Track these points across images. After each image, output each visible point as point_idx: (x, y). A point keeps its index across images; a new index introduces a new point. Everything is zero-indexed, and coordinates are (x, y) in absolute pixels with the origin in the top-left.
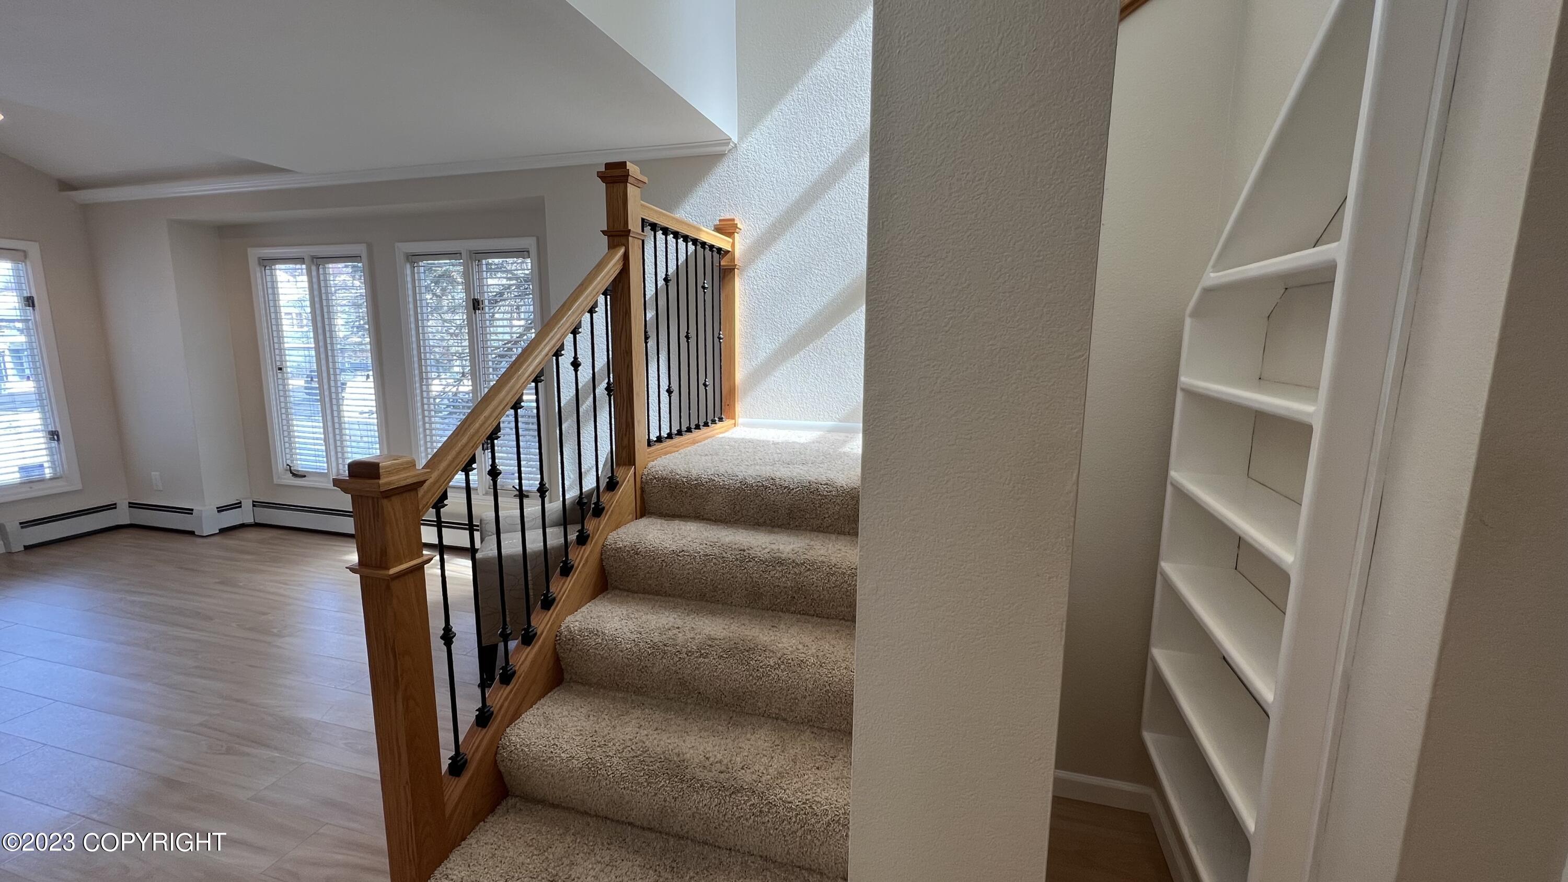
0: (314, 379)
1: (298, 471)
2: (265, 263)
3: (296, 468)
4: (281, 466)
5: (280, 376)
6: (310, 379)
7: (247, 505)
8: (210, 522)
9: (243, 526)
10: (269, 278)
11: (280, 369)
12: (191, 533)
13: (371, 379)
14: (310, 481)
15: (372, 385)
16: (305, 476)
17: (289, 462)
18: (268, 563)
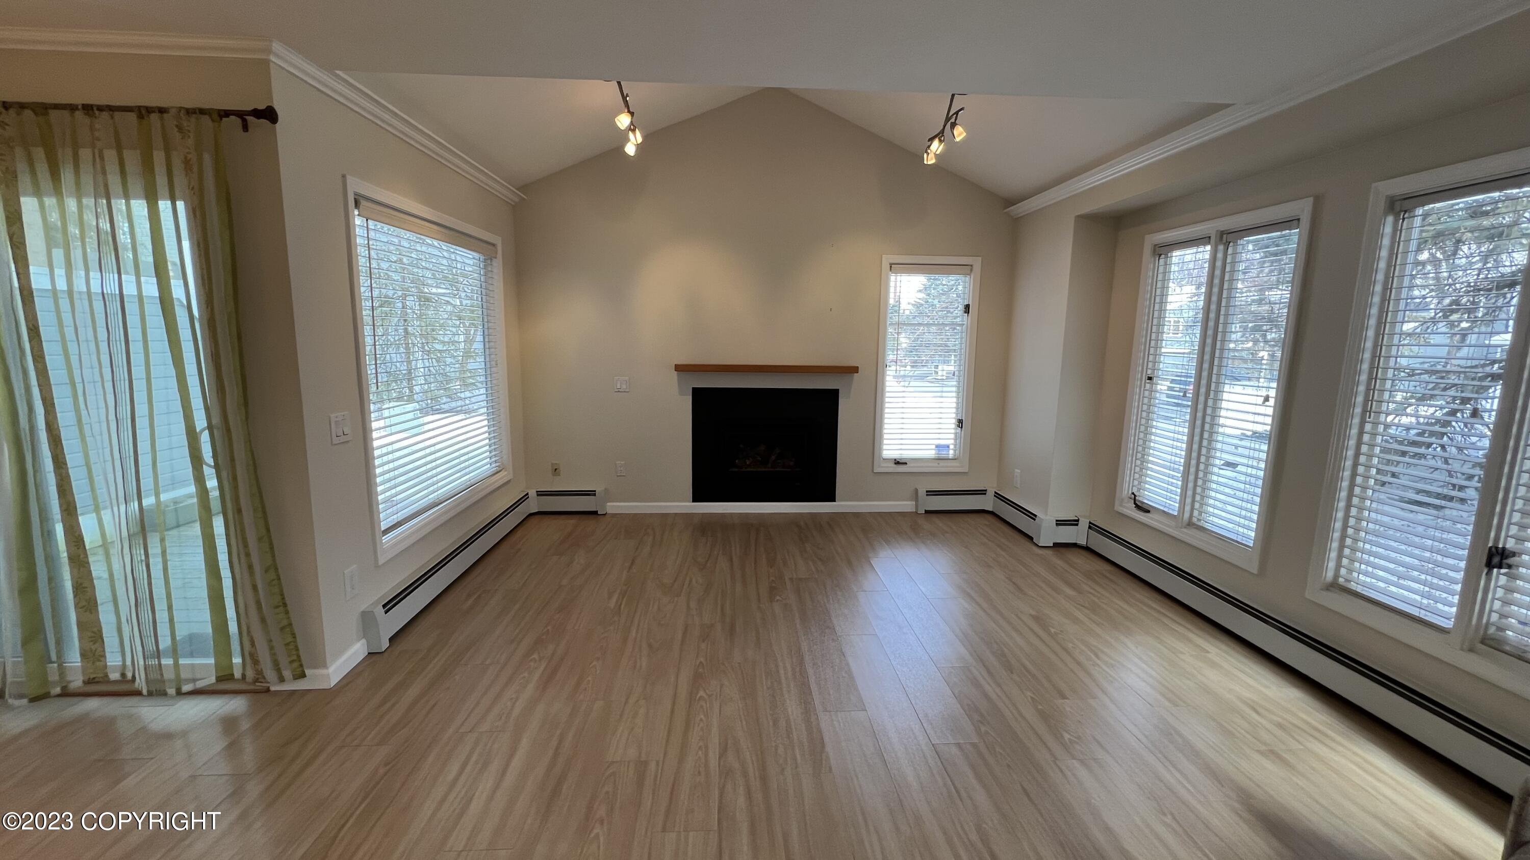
0: (1188, 395)
1: (1143, 503)
2: (1162, 250)
3: (1140, 499)
4: (1126, 492)
5: (1148, 386)
6: (1182, 394)
7: (1084, 524)
8: (1048, 535)
9: (1075, 545)
10: (1161, 269)
11: (1150, 378)
12: (1031, 538)
13: (1272, 402)
14: (1152, 519)
15: (1270, 411)
16: (1148, 511)
17: (1135, 490)
18: (1087, 611)
